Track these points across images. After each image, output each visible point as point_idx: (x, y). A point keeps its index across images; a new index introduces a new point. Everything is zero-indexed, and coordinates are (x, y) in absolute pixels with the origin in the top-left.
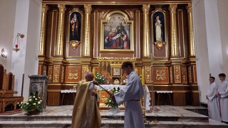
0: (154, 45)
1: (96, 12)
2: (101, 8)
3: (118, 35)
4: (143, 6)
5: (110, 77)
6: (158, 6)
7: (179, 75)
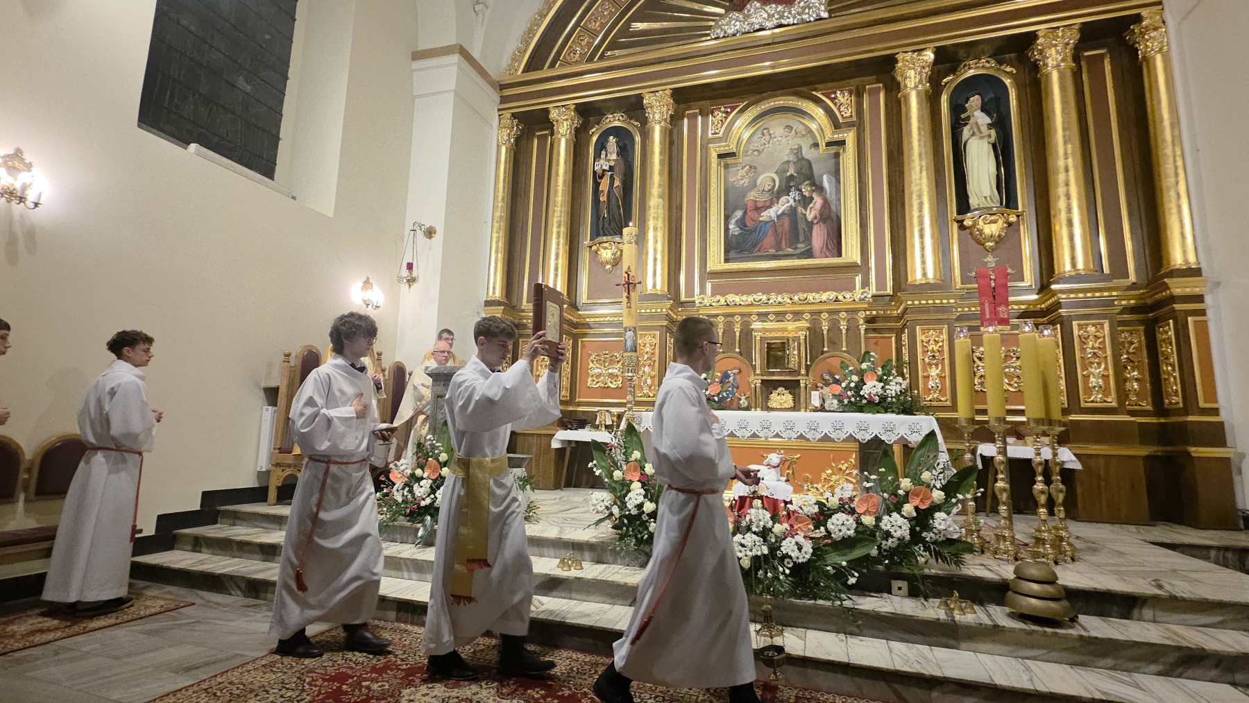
0: (962, 227)
1: (693, 118)
2: (710, 98)
3: (783, 199)
4: (900, 57)
5: (752, 378)
6: (972, 49)
7: (1106, 369)
